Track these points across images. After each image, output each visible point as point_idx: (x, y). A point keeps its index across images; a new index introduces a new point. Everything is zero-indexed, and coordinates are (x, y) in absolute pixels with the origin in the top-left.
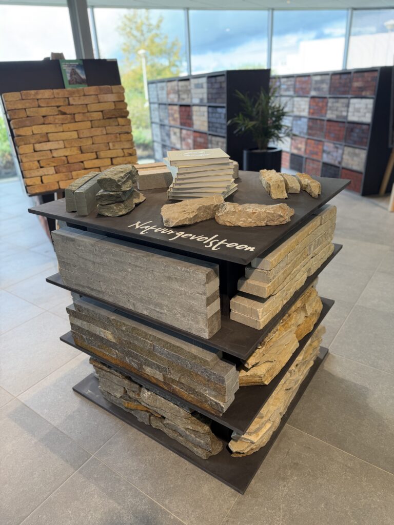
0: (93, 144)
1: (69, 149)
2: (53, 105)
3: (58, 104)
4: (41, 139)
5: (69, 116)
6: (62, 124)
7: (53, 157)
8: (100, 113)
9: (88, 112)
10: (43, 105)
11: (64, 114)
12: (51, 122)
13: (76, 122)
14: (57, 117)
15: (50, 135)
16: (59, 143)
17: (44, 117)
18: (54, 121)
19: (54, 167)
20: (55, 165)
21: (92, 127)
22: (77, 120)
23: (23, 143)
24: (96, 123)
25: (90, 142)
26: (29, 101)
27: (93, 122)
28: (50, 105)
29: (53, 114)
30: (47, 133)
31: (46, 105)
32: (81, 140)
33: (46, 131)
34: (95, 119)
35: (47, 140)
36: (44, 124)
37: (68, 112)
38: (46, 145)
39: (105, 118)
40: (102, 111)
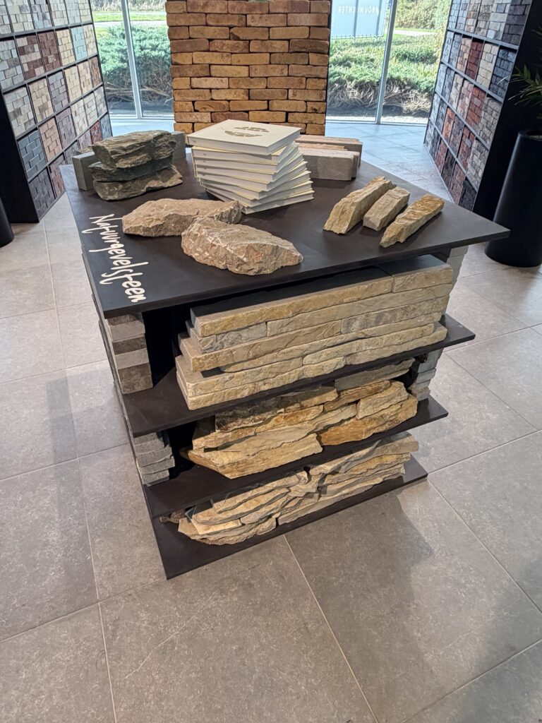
0: (267, 88)
1: (233, 91)
2: (224, 24)
3: (230, 24)
4: (202, 73)
5: (242, 42)
6: (232, 53)
7: (212, 99)
8: (286, 43)
9: (269, 39)
10: (211, 24)
11: (238, 39)
12: (218, 49)
13: (250, 52)
14: (227, 42)
15: (213, 68)
16: (222, 81)
17: (210, 40)
18: (222, 48)
19: (211, 112)
20: (213, 110)
21: (270, 63)
22: (251, 50)
23: (178, 74)
24: (277, 58)
25: (263, 85)
26: (195, 15)
27: (272, 55)
28: (220, 24)
29: (222, 38)
30: (210, 65)
31: (214, 24)
32: (252, 80)
33: (209, 62)
34: (277, 51)
35: (208, 75)
36: (209, 51)
37: (241, 37)
38: (206, 80)
39: (291, 51)
40: (289, 40)
